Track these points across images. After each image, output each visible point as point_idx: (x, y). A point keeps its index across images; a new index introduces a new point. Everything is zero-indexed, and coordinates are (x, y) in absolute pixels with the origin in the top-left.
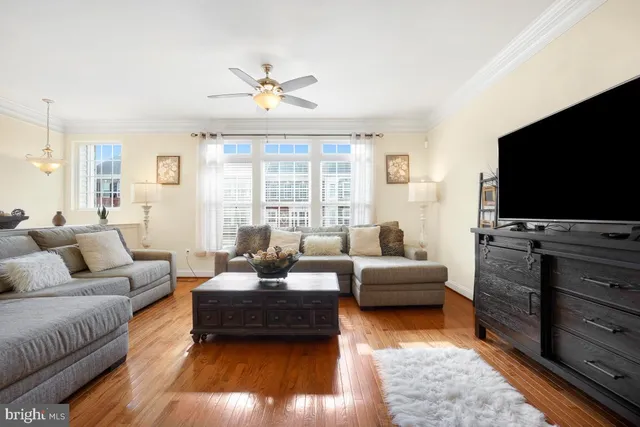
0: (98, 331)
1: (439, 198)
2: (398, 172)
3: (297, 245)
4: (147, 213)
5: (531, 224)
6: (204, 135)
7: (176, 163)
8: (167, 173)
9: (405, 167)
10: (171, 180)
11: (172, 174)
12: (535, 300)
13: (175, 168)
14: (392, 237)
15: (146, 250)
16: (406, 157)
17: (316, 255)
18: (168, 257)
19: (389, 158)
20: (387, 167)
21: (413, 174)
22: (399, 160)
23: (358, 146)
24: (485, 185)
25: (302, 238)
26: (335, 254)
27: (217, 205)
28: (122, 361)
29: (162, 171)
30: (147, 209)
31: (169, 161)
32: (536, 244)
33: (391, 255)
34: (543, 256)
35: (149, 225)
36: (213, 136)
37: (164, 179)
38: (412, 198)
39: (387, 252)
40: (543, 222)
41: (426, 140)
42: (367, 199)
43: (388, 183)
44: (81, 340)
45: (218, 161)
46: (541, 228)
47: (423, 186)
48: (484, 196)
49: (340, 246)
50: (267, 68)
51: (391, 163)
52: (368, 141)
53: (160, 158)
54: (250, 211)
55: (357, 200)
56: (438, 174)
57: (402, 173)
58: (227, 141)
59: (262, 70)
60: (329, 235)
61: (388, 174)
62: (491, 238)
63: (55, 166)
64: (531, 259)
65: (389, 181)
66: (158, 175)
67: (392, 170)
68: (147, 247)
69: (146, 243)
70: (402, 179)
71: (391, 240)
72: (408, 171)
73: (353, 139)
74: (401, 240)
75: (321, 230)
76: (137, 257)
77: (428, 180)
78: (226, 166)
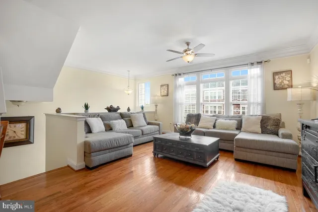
0: (121, 144)
2: (282, 82)
3: (213, 124)
4: (156, 107)
6: (176, 75)
7: (167, 88)
8: (164, 92)
9: (288, 79)
10: (165, 94)
11: (166, 92)
13: (166, 90)
14: (270, 123)
15: (156, 122)
16: (289, 72)
17: (221, 129)
18: (159, 125)
19: (275, 74)
20: (274, 79)
21: (294, 83)
22: (283, 74)
23: (252, 70)
25: (216, 120)
26: (232, 130)
28: (131, 156)
29: (162, 91)
30: (156, 106)
31: (164, 87)
33: (268, 134)
36: (180, 74)
37: (163, 94)
38: (289, 99)
39: (264, 131)
41: (309, 58)
42: (259, 100)
43: (274, 89)
44: (116, 145)
45: (182, 85)
47: (296, 91)
49: (235, 126)
50: (188, 44)
51: (277, 77)
52: (259, 66)
53: (162, 86)
54: (195, 107)
55: (252, 101)
57: (286, 82)
58: (186, 76)
59: (186, 45)
60: (230, 120)
62: (308, 127)
63: (130, 92)
65: (276, 88)
66: (161, 93)
67: (278, 81)
68: (156, 120)
69: (157, 119)
70: (286, 86)
71: (269, 125)
72: (291, 81)
73: (249, 66)
75: (228, 117)
76: (149, 124)
78: (185, 87)
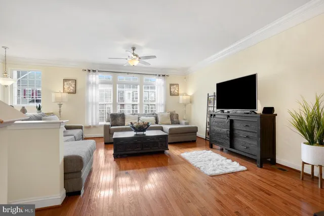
1: (191, 102)
2: (174, 91)
4: (60, 107)
5: (226, 111)
6: (89, 71)
7: (74, 83)
8: (69, 87)
9: (177, 89)
10: (72, 91)
11: (72, 88)
12: (228, 132)
13: (73, 86)
14: (174, 117)
16: (177, 85)
18: (80, 128)
19: (171, 85)
20: (170, 89)
22: (175, 86)
23: (159, 80)
24: (209, 98)
25: (139, 118)
26: (153, 124)
27: (96, 104)
29: (66, 87)
30: (60, 105)
31: (70, 82)
32: (228, 116)
33: (175, 124)
34: (230, 120)
35: (61, 113)
36: (94, 71)
37: (67, 90)
38: (181, 102)
39: (173, 123)
40: (229, 110)
41: (185, 78)
42: (163, 102)
45: (97, 83)
46: (229, 112)
47: (185, 97)
48: (209, 101)
49: (155, 121)
50: (133, 49)
51: (172, 87)
52: (163, 78)
53: (65, 80)
54: (111, 106)
55: (159, 102)
56: (190, 93)
57: (176, 91)
58: (100, 74)
60: (150, 116)
61: (171, 92)
62: (215, 115)
63: (10, 82)
64: (227, 121)
65: (171, 94)
66: (64, 88)
67: (172, 90)
70: (176, 94)
71: (174, 119)
72: (178, 91)
73: (157, 76)
74: (178, 118)
77: (187, 95)
78: (100, 85)
